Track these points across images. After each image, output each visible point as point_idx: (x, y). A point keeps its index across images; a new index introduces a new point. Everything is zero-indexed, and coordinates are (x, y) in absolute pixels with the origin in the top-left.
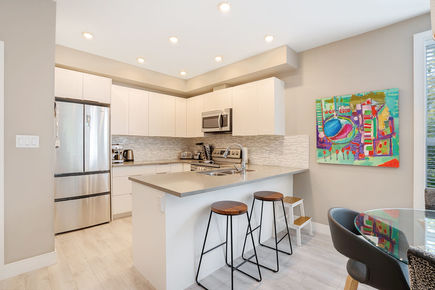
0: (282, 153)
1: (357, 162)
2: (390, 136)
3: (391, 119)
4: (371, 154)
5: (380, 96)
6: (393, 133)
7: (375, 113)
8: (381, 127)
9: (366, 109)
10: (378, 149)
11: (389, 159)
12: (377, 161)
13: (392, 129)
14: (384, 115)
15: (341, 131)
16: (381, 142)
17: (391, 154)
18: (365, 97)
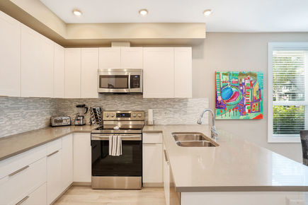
0: (186, 113)
1: (242, 117)
2: (259, 100)
3: (260, 90)
4: (249, 111)
5: (254, 75)
6: (260, 98)
7: (252, 85)
8: (255, 95)
9: (247, 82)
10: (253, 108)
11: (258, 114)
12: (252, 116)
13: (260, 96)
14: (256, 87)
15: (233, 96)
16: (255, 104)
17: (259, 111)
18: (247, 75)
